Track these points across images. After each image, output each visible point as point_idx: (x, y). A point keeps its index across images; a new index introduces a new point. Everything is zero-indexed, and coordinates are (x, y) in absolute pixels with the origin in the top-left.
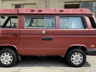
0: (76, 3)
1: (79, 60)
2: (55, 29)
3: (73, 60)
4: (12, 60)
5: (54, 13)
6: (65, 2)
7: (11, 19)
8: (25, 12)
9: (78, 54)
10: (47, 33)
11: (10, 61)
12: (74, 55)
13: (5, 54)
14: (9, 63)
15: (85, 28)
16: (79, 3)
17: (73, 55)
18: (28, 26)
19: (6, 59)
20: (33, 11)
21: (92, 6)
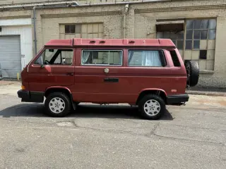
0: (177, 22)
1: (155, 110)
2: (123, 66)
3: (147, 110)
4: (63, 108)
5: (121, 44)
6: (158, 21)
7: (62, 52)
8: (82, 44)
9: (154, 102)
10: (112, 72)
11: (62, 109)
12: (149, 102)
13: (55, 99)
14: (60, 111)
15: (164, 66)
16: (182, 22)
17: (146, 103)
18: (86, 63)
19: (57, 105)
20: (93, 42)
21: (208, 27)
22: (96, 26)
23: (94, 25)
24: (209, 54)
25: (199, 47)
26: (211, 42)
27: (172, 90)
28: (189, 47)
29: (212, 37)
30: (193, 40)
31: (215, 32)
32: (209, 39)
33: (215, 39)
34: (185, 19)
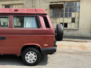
0: (60, 3)
2: (9, 28)
3: (28, 59)
6: (50, 3)
9: (32, 53)
12: (29, 53)
15: (39, 28)
17: (27, 54)
21: (76, 6)
22: (20, 6)
23: (19, 5)
24: (76, 20)
25: (71, 16)
26: (77, 13)
27: (45, 45)
28: (66, 16)
29: (78, 11)
30: (68, 12)
31: (79, 8)
32: (76, 12)
33: (79, 12)
34: (64, 2)
